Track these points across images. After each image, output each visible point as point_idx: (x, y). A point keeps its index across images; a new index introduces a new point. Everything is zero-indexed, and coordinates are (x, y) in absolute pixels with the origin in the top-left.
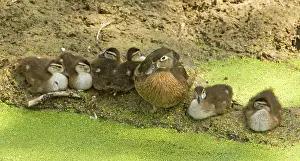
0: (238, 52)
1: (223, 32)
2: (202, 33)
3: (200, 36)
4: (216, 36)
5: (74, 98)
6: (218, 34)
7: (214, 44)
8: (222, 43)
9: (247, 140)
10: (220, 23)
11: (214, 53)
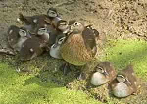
0: (139, 36)
1: (135, 20)
2: (121, 19)
3: (120, 20)
4: (129, 22)
5: (11, 55)
6: (131, 21)
7: (126, 28)
8: (131, 28)
9: (106, 101)
10: (135, 14)
11: (123, 34)
